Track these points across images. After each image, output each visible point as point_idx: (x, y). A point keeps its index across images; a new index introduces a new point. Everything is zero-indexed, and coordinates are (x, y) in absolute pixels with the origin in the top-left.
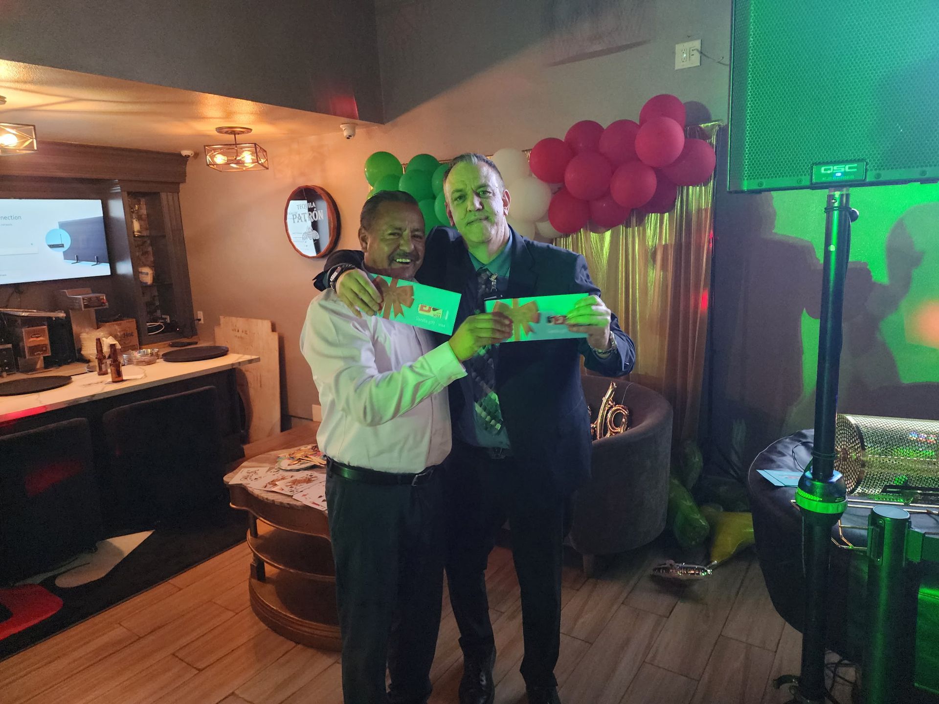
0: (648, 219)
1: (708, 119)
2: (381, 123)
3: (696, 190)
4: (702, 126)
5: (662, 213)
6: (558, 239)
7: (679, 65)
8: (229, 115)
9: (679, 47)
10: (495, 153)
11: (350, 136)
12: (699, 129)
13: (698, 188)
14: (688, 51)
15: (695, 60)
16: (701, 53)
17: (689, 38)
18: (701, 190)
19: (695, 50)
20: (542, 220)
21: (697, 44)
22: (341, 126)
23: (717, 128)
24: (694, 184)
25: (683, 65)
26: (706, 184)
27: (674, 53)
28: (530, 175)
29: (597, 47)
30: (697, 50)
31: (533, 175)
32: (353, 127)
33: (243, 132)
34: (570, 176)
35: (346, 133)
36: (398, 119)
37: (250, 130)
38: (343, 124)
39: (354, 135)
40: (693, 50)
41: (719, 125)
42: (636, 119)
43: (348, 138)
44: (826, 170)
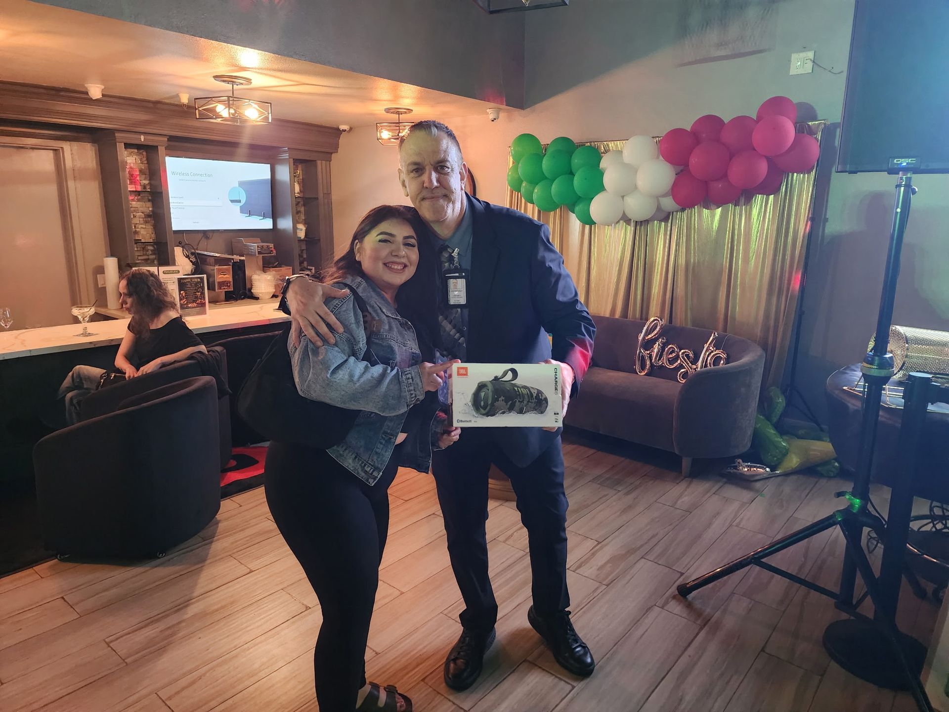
0: (755, 199)
1: (815, 118)
2: (522, 109)
3: (800, 176)
4: (810, 123)
5: (768, 195)
6: (675, 213)
7: (793, 71)
8: (397, 98)
9: (794, 57)
10: (630, 138)
11: (495, 119)
12: (807, 126)
13: (802, 175)
14: (803, 60)
15: (809, 67)
16: (814, 62)
17: (805, 49)
18: (804, 177)
19: (808, 59)
20: (665, 195)
21: (811, 55)
22: (488, 110)
23: (823, 126)
24: (799, 171)
25: (797, 71)
26: (809, 172)
27: (790, 61)
28: (658, 158)
29: (722, 53)
30: (811, 60)
31: (661, 157)
32: (499, 110)
33: (406, 113)
34: (694, 160)
35: (491, 117)
36: (537, 106)
37: (410, 110)
38: (489, 108)
39: (498, 119)
40: (807, 60)
41: (825, 124)
42: (754, 117)
43: (493, 121)
44: (897, 161)
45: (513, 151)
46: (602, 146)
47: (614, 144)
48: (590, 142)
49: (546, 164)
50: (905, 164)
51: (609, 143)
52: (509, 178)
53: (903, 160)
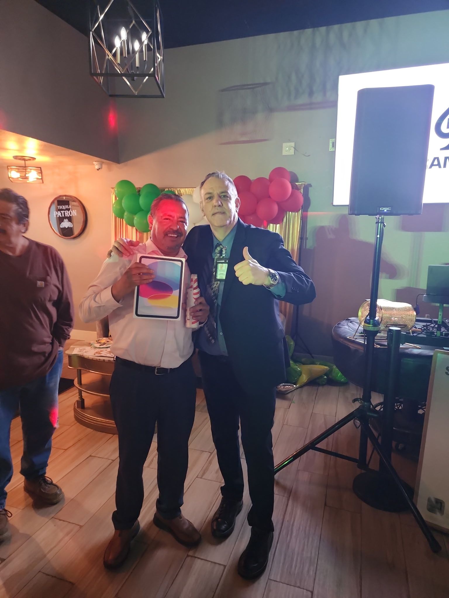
0: (270, 226)
1: (297, 181)
2: (118, 164)
3: (293, 214)
4: (297, 184)
5: (276, 224)
7: (284, 153)
8: (22, 149)
9: (284, 145)
11: (100, 169)
12: (295, 185)
13: (294, 213)
14: (289, 147)
15: (292, 152)
16: (295, 148)
17: (289, 141)
18: (295, 214)
19: (292, 147)
21: (293, 144)
22: (94, 163)
23: (304, 186)
24: (292, 211)
25: (286, 153)
26: (298, 211)
27: (282, 147)
29: (244, 139)
30: (294, 148)
32: (102, 164)
33: (30, 160)
35: (97, 167)
36: (129, 162)
37: (34, 159)
38: (95, 161)
39: (102, 168)
40: (291, 147)
41: (304, 184)
42: (268, 177)
43: (98, 170)
44: (382, 209)
45: (114, 191)
46: (176, 191)
47: (184, 190)
48: (168, 188)
49: (142, 201)
50: (385, 211)
51: (181, 189)
52: (114, 209)
53: (385, 208)
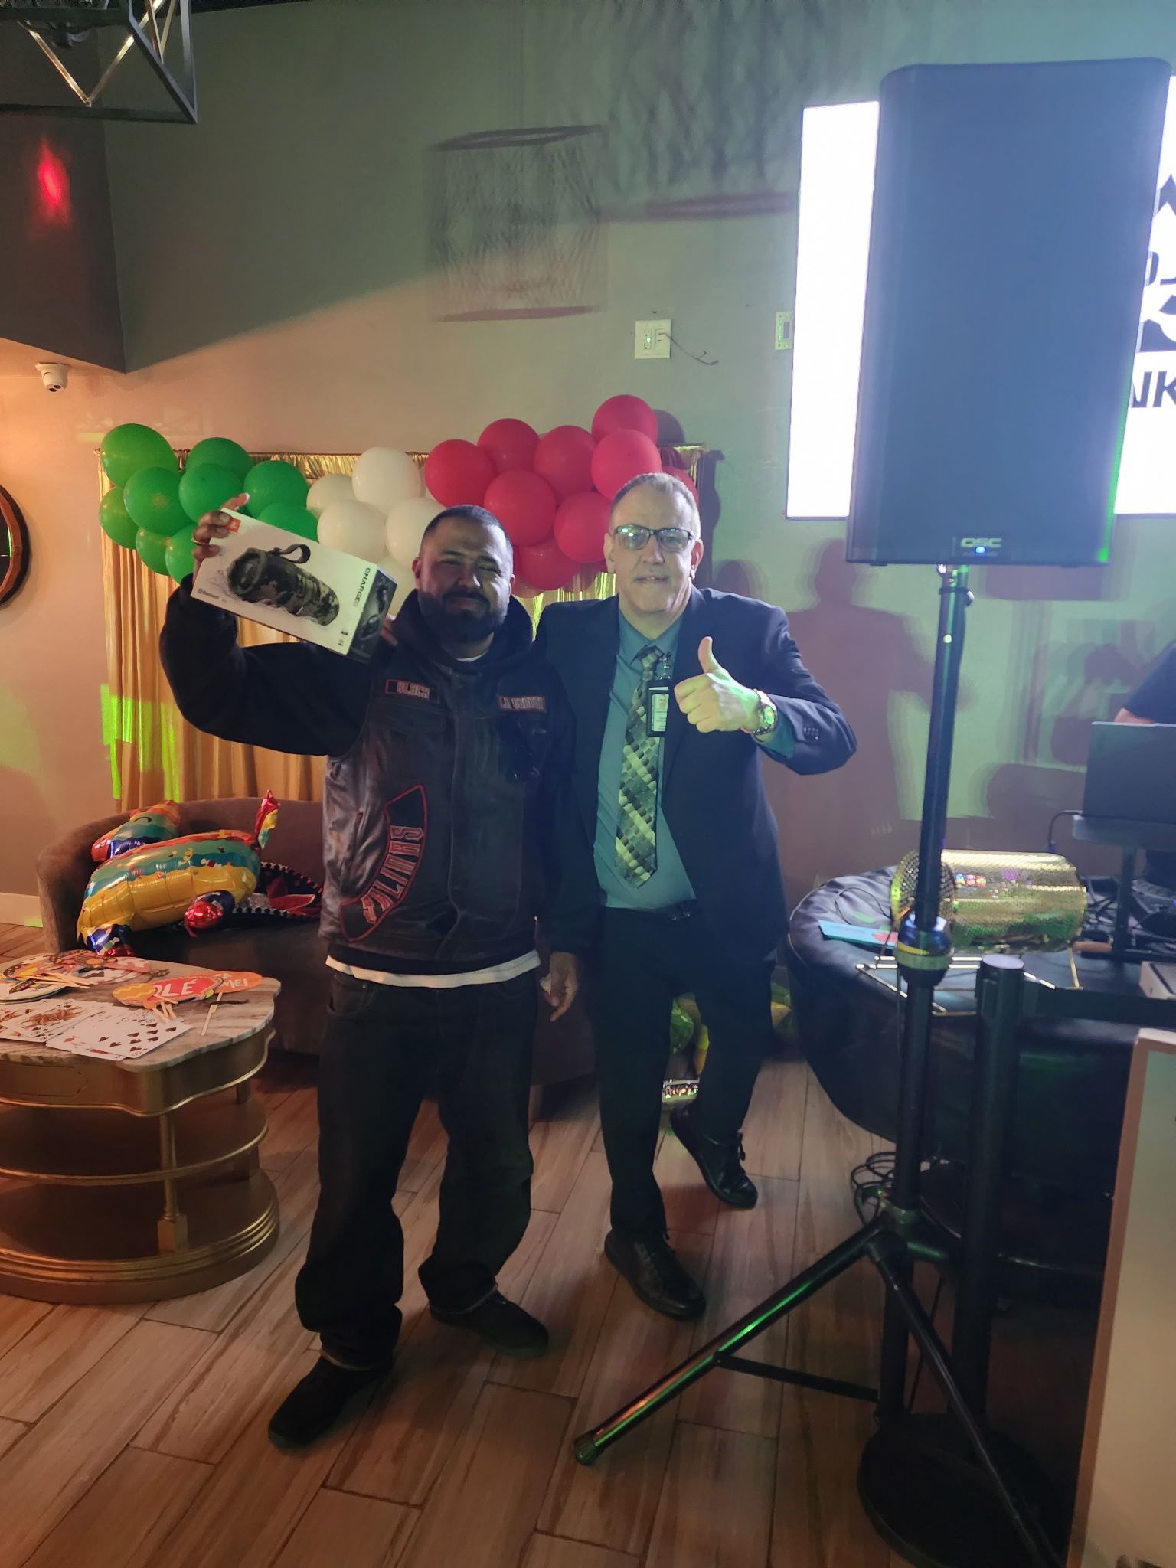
1: (682, 443)
2: (121, 372)
4: (678, 449)
7: (640, 353)
9: (640, 326)
10: (365, 451)
11: (58, 387)
12: (673, 454)
14: (653, 334)
15: (663, 350)
16: (672, 339)
17: (655, 315)
19: (662, 334)
21: (665, 325)
22: (38, 366)
23: (699, 455)
25: (646, 354)
27: (633, 333)
28: (422, 495)
29: (516, 303)
30: (667, 335)
31: (429, 495)
32: (65, 370)
35: (47, 381)
36: (158, 367)
38: (41, 363)
39: (65, 387)
40: (660, 334)
41: (701, 452)
42: (588, 427)
43: (52, 390)
44: (968, 543)
45: (106, 460)
46: (307, 464)
47: (331, 460)
48: (281, 454)
49: (187, 491)
50: (981, 550)
51: (321, 458)
52: (105, 517)
53: (978, 541)
